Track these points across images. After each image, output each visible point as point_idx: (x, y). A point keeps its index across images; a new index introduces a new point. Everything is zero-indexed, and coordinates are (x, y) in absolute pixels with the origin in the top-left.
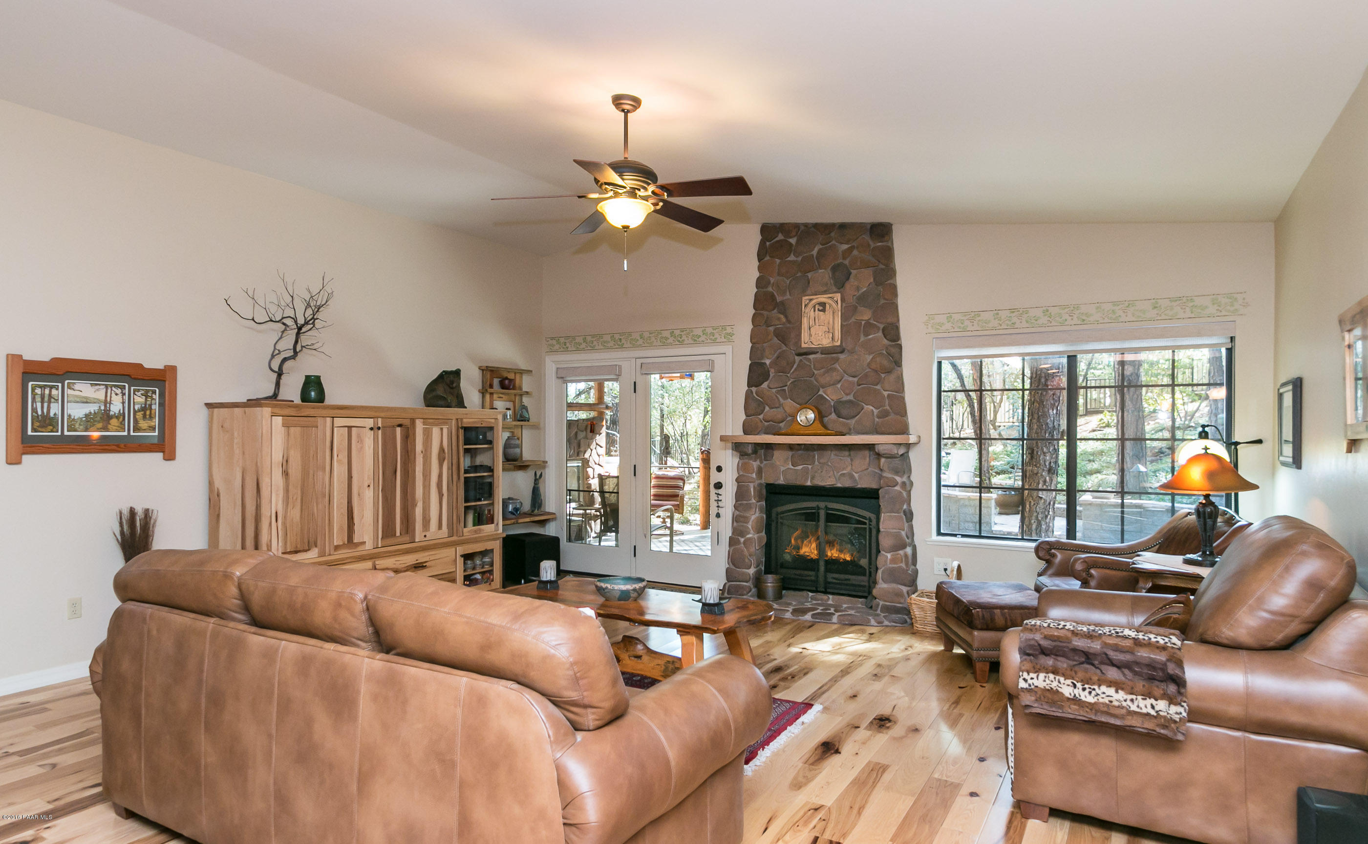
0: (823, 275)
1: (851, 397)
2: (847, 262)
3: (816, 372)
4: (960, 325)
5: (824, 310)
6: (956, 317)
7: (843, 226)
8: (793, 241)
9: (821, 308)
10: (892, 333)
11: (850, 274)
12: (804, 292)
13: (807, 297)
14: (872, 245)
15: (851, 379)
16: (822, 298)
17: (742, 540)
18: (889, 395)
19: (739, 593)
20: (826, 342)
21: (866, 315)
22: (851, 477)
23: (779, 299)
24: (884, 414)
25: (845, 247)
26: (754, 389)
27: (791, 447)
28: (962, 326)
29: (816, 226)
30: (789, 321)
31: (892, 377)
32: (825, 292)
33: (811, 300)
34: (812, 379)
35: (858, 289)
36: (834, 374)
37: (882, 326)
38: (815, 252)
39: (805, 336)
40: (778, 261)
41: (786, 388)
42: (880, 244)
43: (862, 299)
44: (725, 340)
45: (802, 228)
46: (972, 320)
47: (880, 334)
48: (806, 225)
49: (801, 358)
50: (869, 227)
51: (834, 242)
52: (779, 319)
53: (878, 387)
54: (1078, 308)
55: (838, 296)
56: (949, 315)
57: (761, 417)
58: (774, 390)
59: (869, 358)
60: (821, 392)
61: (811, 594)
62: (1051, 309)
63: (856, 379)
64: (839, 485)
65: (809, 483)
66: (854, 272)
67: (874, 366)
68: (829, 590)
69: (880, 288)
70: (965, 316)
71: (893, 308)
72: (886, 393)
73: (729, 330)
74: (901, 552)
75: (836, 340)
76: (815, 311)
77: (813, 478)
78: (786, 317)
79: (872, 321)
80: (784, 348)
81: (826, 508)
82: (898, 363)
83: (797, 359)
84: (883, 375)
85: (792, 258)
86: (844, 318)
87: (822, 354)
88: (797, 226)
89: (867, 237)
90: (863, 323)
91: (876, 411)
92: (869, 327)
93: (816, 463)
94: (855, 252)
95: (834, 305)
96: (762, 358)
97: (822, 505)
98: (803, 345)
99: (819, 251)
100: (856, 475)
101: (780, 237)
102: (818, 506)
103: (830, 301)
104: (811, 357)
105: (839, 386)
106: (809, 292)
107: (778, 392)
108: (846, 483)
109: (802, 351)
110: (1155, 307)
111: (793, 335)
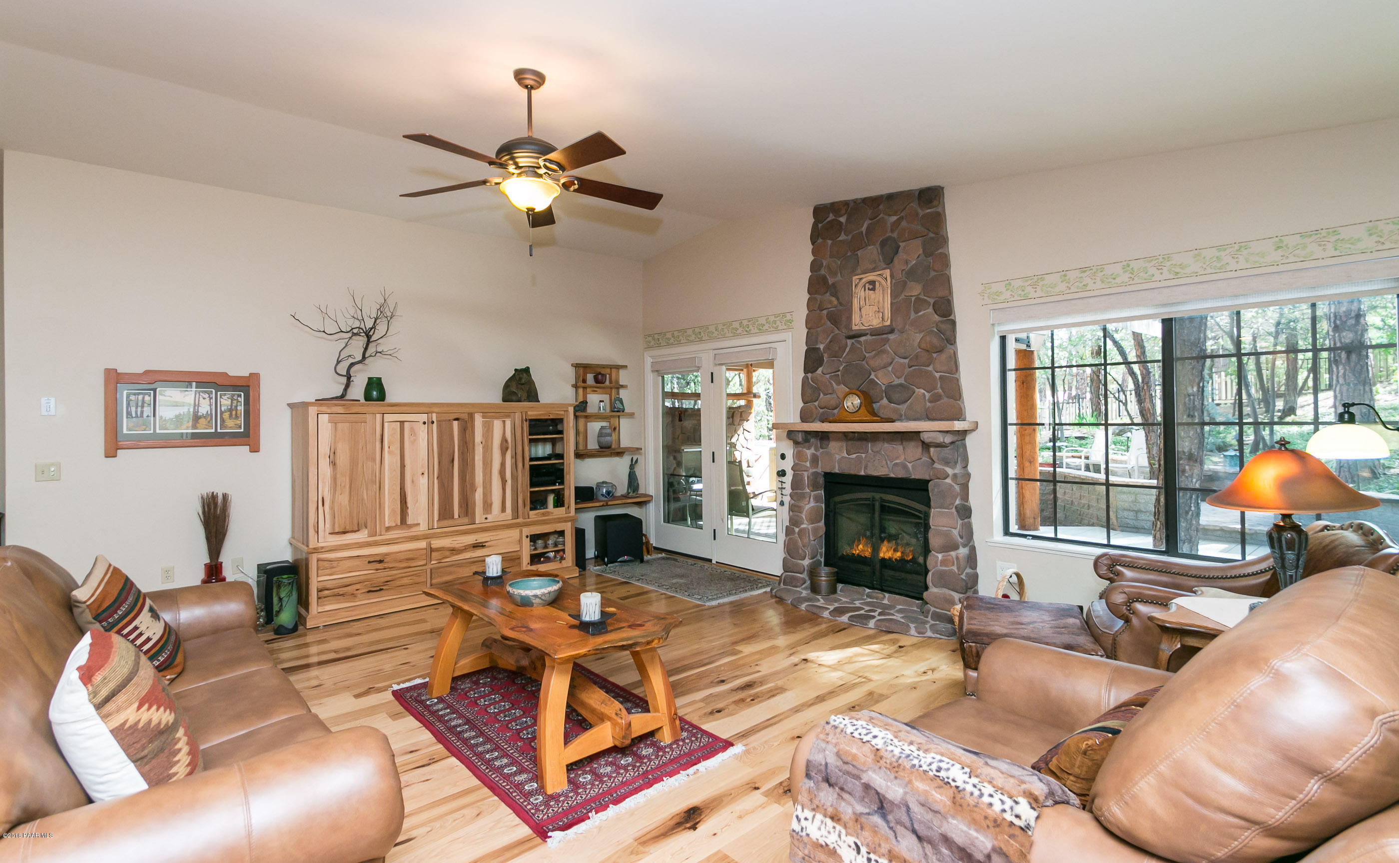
0: (872, 251)
1: (901, 381)
2: (895, 235)
3: (867, 355)
4: (1020, 292)
5: (873, 289)
6: (1016, 283)
7: (890, 197)
8: (843, 219)
9: (871, 287)
10: (945, 308)
11: (899, 247)
12: (853, 272)
13: (857, 277)
14: (921, 213)
15: (902, 361)
16: (871, 277)
17: (797, 530)
18: (941, 377)
19: (794, 584)
20: (875, 322)
21: (915, 290)
22: (905, 467)
23: (831, 281)
24: (936, 398)
25: (894, 218)
26: (809, 375)
27: (847, 436)
28: (1023, 293)
29: (865, 200)
30: (841, 304)
31: (943, 356)
32: (874, 270)
33: (861, 279)
34: (864, 362)
35: (907, 262)
36: (885, 356)
37: (932, 301)
38: (864, 229)
39: (856, 318)
40: (830, 242)
41: (839, 373)
42: (929, 211)
43: (912, 274)
44: (785, 327)
45: (852, 204)
46: (1034, 286)
47: (930, 310)
48: (855, 201)
49: (853, 341)
50: (917, 193)
51: (881, 215)
52: (831, 302)
53: (930, 368)
54: (1169, 259)
55: (887, 273)
56: (1007, 282)
57: (816, 404)
58: (828, 376)
59: (919, 337)
60: (872, 377)
61: (868, 590)
62: (1133, 264)
63: (906, 361)
64: (892, 475)
65: (862, 473)
66: (902, 245)
67: (923, 345)
68: (885, 588)
69: (930, 259)
70: (1026, 281)
71: (946, 281)
72: (937, 375)
73: (789, 317)
74: (953, 554)
75: (886, 319)
76: (865, 290)
77: (866, 468)
78: (838, 299)
79: (922, 297)
80: (837, 331)
81: (882, 500)
82: (951, 340)
83: (849, 342)
84: (935, 355)
85: (842, 237)
86: (894, 295)
87: (872, 335)
88: (846, 203)
89: (914, 205)
90: (913, 299)
91: (927, 395)
92: (919, 303)
93: (870, 451)
94: (904, 224)
95: (883, 282)
96: (817, 344)
97: (877, 496)
98: (854, 328)
99: (868, 228)
100: (910, 465)
101: (831, 217)
102: (873, 498)
103: (879, 279)
104: (862, 339)
105: (890, 369)
106: (859, 271)
107: (831, 377)
108: (900, 474)
109: (851, 333)
110: (1279, 248)
111: (844, 319)
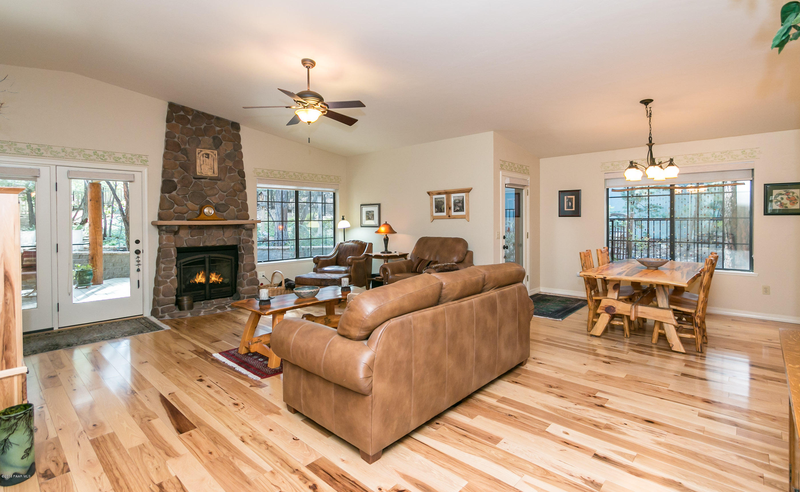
0: (208, 139)
1: (223, 202)
2: (220, 136)
3: (205, 188)
4: (267, 174)
5: (208, 158)
6: (265, 171)
7: (218, 118)
8: (190, 117)
9: (206, 156)
10: (242, 174)
11: (222, 142)
12: (197, 147)
13: (199, 149)
14: (232, 132)
15: (223, 193)
16: (208, 151)
17: (168, 280)
18: (241, 202)
19: (170, 311)
20: (210, 174)
21: (230, 164)
22: (224, 240)
23: (182, 147)
24: (240, 211)
25: (218, 129)
26: (167, 195)
27: (190, 227)
29: (203, 113)
30: (189, 160)
31: (243, 194)
32: (209, 149)
33: (201, 151)
34: (203, 192)
35: (226, 150)
36: (215, 190)
37: (237, 170)
38: (203, 127)
39: (198, 169)
40: (181, 126)
41: (187, 195)
42: (235, 132)
43: (228, 156)
44: (142, 164)
45: (195, 112)
46: (270, 173)
47: (236, 174)
48: (198, 112)
49: (196, 180)
50: (231, 123)
51: (213, 125)
52: (184, 158)
53: (236, 198)
55: (216, 152)
56: (262, 169)
57: (172, 210)
58: (181, 196)
59: (233, 184)
60: (208, 199)
61: (202, 302)
62: (296, 173)
63: (225, 194)
64: (218, 245)
65: (201, 245)
66: (224, 142)
67: (235, 188)
68: (212, 298)
69: (236, 153)
70: (268, 171)
71: (241, 163)
72: (240, 201)
73: (144, 158)
74: (253, 271)
75: (216, 173)
76: (203, 157)
77: (205, 242)
78: (187, 157)
79: (233, 167)
80: (186, 174)
81: (209, 257)
82: (245, 188)
83: (194, 180)
84: (238, 193)
85: (189, 126)
86: (219, 163)
87: (209, 179)
88: (192, 110)
89: (230, 127)
90: (228, 167)
91: (235, 209)
92: (231, 170)
93: (205, 235)
94: (224, 133)
95: (214, 156)
96: (173, 178)
97: (206, 255)
98: (198, 174)
99: (205, 127)
100: (226, 239)
101: (182, 113)
102: (205, 256)
103: (212, 154)
104: (203, 180)
105: (217, 196)
106: (200, 147)
107: (183, 197)
108: (222, 243)
109: (196, 177)
111: (191, 168)
